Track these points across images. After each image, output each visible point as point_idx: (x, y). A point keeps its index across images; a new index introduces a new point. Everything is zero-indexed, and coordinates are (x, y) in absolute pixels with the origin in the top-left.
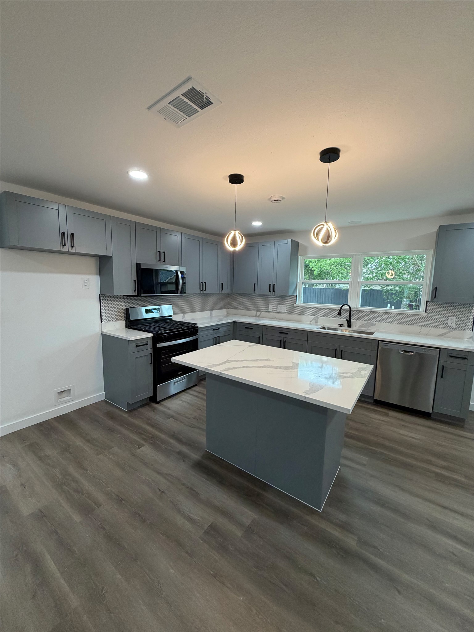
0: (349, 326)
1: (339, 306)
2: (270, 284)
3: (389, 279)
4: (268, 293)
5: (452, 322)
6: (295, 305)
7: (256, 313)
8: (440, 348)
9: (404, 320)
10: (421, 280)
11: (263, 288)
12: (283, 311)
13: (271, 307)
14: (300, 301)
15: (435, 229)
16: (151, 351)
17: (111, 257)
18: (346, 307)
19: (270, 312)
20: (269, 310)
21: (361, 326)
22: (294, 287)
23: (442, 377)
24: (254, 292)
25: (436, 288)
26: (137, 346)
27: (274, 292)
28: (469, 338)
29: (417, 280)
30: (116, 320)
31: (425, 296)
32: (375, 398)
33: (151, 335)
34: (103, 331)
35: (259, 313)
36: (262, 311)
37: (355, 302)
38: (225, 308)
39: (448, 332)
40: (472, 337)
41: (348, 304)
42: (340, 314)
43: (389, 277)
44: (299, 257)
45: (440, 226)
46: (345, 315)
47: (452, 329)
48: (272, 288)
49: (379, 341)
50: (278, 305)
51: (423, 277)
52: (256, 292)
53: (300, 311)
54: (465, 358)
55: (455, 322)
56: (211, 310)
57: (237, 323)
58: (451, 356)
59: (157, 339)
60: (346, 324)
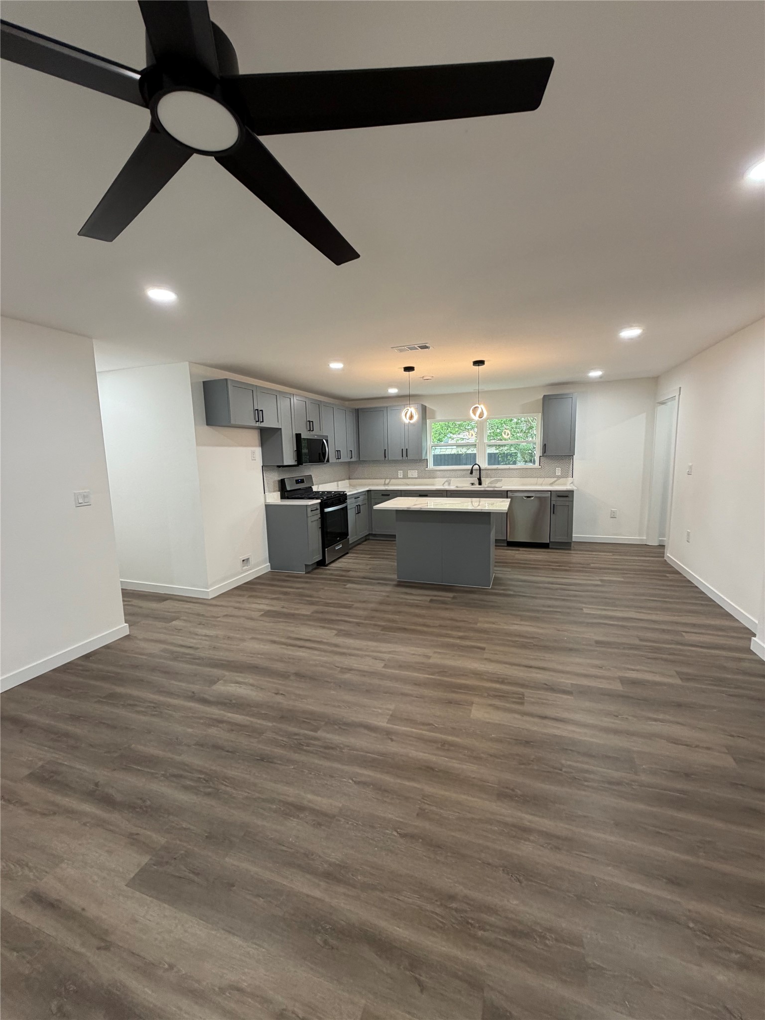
0: (480, 484)
1: (470, 467)
2: (402, 449)
3: (505, 440)
4: (400, 458)
5: (558, 472)
6: (426, 469)
7: (385, 481)
8: (550, 491)
9: (525, 474)
10: (534, 439)
11: (394, 454)
12: (414, 476)
13: (400, 474)
14: (431, 465)
15: (542, 397)
16: (319, 516)
17: (281, 429)
18: (476, 467)
19: (400, 478)
20: (399, 477)
21: (491, 483)
22: (425, 451)
23: (554, 513)
24: (385, 458)
25: (545, 444)
26: (312, 511)
27: (407, 456)
28: (571, 484)
29: (531, 439)
30: (274, 491)
31: (538, 453)
32: (508, 540)
33: (319, 501)
34: (267, 501)
35: (387, 481)
36: (391, 479)
37: (483, 463)
38: (347, 479)
39: (556, 480)
40: (572, 483)
41: (477, 463)
42: (471, 473)
43: (505, 436)
44: (428, 420)
45: (544, 396)
46: (476, 474)
47: (559, 477)
48: (405, 453)
49: (507, 491)
50: (409, 471)
51: (535, 435)
52: (387, 459)
53: (432, 475)
54: (567, 496)
55: (560, 472)
56: (338, 481)
57: (372, 492)
58: (558, 496)
59: (323, 505)
60: (477, 482)
